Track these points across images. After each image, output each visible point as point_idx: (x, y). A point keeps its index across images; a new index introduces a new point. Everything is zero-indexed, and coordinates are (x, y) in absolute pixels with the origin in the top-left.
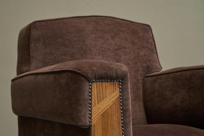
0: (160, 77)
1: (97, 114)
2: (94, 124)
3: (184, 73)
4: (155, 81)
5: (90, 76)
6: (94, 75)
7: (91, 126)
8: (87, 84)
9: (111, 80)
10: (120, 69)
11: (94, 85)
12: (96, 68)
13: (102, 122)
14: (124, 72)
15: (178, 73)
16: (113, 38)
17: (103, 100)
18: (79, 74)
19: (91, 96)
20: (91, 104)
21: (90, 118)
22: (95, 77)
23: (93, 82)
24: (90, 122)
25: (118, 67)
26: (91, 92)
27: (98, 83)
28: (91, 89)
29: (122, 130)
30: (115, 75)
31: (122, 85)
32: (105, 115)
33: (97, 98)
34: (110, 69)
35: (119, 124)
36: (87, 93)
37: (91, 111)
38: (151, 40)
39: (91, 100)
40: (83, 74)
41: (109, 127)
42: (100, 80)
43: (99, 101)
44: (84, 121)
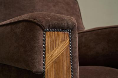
0: (85, 33)
1: (50, 60)
2: (47, 70)
3: (104, 30)
4: (82, 36)
5: (44, 25)
6: (48, 25)
7: (45, 72)
8: (42, 32)
9: (62, 30)
10: (70, 20)
11: (48, 34)
12: (49, 18)
13: (54, 68)
14: (73, 23)
15: (99, 31)
16: (54, 6)
17: (56, 47)
18: (35, 23)
19: (45, 44)
20: (45, 51)
21: (44, 65)
22: (49, 26)
23: (47, 31)
24: (44, 68)
25: (68, 19)
26: (45, 41)
27: (52, 32)
28: (45, 37)
29: (71, 74)
30: (66, 26)
31: (72, 35)
32: (57, 61)
33: (51, 46)
34: (62, 20)
35: (69, 69)
36: (41, 41)
37: (44, 58)
38: (78, 10)
39: (45, 48)
40: (38, 23)
41: (61, 72)
42: (53, 30)
43: (52, 48)
44: (38, 67)
